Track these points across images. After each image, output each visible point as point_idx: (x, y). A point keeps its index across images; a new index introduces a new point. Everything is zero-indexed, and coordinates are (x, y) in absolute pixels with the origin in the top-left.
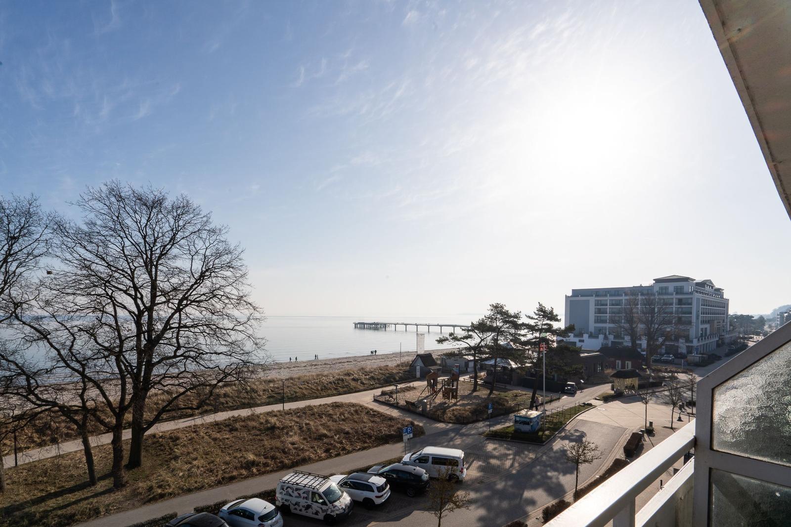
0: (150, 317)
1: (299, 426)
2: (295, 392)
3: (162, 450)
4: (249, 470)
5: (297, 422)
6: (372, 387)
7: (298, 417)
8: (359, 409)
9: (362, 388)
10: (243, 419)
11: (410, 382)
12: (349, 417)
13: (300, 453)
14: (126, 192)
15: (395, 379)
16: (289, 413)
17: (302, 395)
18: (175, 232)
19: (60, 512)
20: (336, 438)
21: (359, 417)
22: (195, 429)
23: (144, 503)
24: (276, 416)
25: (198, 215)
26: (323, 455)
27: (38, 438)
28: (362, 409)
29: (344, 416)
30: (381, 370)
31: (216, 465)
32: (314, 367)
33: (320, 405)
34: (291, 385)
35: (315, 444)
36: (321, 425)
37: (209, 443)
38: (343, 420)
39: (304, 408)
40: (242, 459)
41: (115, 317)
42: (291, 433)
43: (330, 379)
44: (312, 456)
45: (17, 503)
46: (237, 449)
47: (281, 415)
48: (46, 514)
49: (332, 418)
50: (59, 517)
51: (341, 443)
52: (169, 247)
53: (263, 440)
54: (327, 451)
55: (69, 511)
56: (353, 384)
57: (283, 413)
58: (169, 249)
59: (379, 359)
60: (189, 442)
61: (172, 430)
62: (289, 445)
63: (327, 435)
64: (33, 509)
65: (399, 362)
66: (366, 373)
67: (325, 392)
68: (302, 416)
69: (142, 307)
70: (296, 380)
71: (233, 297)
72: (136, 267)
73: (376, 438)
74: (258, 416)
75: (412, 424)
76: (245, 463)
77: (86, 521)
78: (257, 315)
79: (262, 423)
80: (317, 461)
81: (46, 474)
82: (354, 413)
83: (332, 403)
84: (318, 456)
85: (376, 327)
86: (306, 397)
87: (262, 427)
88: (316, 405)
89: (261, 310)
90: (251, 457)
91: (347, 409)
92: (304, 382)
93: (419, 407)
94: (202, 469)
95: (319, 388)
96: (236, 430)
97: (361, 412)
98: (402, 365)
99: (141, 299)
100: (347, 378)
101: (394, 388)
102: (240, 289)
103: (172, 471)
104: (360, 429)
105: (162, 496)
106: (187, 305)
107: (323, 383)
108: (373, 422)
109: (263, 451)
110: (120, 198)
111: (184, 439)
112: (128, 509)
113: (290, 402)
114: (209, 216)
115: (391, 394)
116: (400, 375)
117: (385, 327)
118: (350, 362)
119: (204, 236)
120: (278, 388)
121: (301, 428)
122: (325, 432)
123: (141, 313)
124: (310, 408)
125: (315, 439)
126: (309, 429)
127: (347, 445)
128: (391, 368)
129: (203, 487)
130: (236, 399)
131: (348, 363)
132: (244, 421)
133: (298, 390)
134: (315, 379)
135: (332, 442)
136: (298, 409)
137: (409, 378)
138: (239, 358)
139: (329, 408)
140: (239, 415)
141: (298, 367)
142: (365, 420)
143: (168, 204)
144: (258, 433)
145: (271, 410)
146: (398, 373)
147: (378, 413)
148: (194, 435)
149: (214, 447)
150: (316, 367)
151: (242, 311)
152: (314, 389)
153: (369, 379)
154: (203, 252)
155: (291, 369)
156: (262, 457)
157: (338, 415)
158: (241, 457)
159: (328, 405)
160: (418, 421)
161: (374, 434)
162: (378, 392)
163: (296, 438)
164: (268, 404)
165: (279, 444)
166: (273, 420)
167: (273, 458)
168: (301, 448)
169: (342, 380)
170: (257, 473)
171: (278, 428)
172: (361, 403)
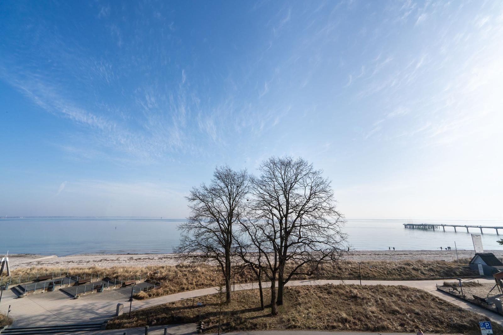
0: (286, 220)
1: (375, 300)
2: (367, 273)
3: (292, 298)
4: (344, 324)
5: (373, 296)
6: (432, 277)
7: (373, 292)
8: (424, 296)
9: (423, 277)
10: (335, 287)
11: (473, 278)
12: (416, 301)
13: (379, 321)
14: (277, 160)
15: (455, 273)
16: (365, 288)
17: (373, 276)
18: (297, 175)
19: (251, 321)
20: (409, 315)
21: (426, 301)
22: (308, 288)
23: (287, 329)
24: (356, 288)
25: (306, 166)
26: (399, 328)
27: (241, 279)
28: (427, 295)
29: (412, 299)
30: (439, 263)
31: (322, 315)
32: (378, 256)
33: (389, 286)
34: (364, 267)
35: (390, 316)
36: (393, 302)
37: (316, 299)
38: (411, 302)
39: (377, 286)
40: (338, 315)
41: (273, 220)
42: (369, 304)
43: (393, 266)
44: (390, 326)
45: (235, 310)
46: (334, 307)
47: (360, 288)
48: (246, 319)
49: (401, 298)
50: (251, 323)
51: (414, 322)
52: (293, 184)
53: (349, 304)
54: (402, 325)
55: (254, 321)
56: (414, 273)
57: (361, 287)
58: (294, 185)
59: (433, 254)
60: (305, 295)
61: (296, 286)
62: (370, 313)
63: (399, 311)
64: (241, 315)
65: (456, 259)
66: (425, 265)
67: (390, 275)
68: (376, 292)
69: (282, 215)
70: (367, 264)
71: (327, 208)
72: (279, 195)
73: (448, 325)
74: (344, 287)
75: (487, 320)
76: (340, 318)
77: (261, 330)
78: (341, 219)
79: (347, 292)
80: (394, 331)
81: (244, 298)
82: (420, 298)
83: (398, 286)
84: (395, 327)
85: (424, 227)
86: (376, 278)
87: (348, 295)
88: (385, 285)
89: (343, 216)
90: (344, 315)
91: (413, 293)
92: (373, 266)
93: (491, 305)
94: (315, 315)
95: (385, 272)
96: (331, 293)
97: (427, 298)
98: (460, 261)
99: (282, 211)
100: (408, 267)
101: (457, 281)
102: (330, 203)
103: (299, 312)
104: (429, 313)
105: (295, 327)
106: (303, 214)
107: (387, 268)
108: (440, 309)
109: (352, 313)
110: (275, 164)
111: (302, 293)
112: (279, 330)
113: (364, 280)
114: (312, 165)
115: (454, 286)
116: (461, 270)
117: (434, 228)
118: (406, 254)
119: (311, 176)
120: (355, 268)
121: (377, 301)
122: (397, 308)
123: (282, 218)
124: (381, 287)
125: (390, 313)
126: (383, 304)
127: (420, 324)
128: (449, 263)
129: (316, 328)
130: (329, 272)
131: (405, 255)
132: (335, 288)
133: (369, 272)
134: (381, 265)
135: (405, 319)
136: (372, 286)
137: (471, 274)
138: (331, 245)
139: (396, 290)
140: (332, 284)
141: (365, 255)
142: (433, 306)
143: (293, 163)
144: (346, 299)
145: (352, 284)
146: (458, 268)
147: (445, 302)
148: (307, 292)
149: (320, 302)
150: (379, 256)
151: (333, 217)
152: (381, 273)
153: (428, 271)
154: (310, 184)
155: (361, 256)
156: (352, 317)
157: (406, 297)
158: (337, 313)
159: (396, 287)
160: (493, 319)
161: (445, 321)
162: (441, 283)
163: (374, 309)
164: (350, 279)
165: (362, 310)
166: (355, 291)
167: (359, 320)
168: (380, 317)
169: (404, 268)
170: (350, 328)
171: (360, 298)
172: (426, 290)
